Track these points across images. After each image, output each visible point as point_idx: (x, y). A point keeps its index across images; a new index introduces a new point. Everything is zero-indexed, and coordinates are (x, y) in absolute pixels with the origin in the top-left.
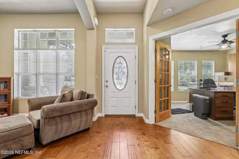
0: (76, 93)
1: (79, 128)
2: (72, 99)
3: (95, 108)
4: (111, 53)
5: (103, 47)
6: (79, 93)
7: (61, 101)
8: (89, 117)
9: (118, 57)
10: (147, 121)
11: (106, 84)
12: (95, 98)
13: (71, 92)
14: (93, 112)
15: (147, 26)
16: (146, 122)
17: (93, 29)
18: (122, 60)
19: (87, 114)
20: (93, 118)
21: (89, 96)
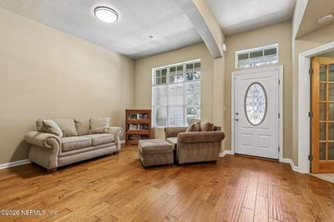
0: (203, 124)
1: (207, 157)
2: (200, 130)
3: (223, 142)
4: (243, 80)
5: (233, 74)
6: (206, 125)
7: (191, 131)
8: (216, 150)
9: (252, 84)
10: (295, 168)
11: (237, 117)
12: (222, 131)
13: (199, 123)
14: (220, 145)
15: (296, 39)
16: (293, 169)
17: (221, 57)
18: (259, 87)
19: (214, 146)
20: (220, 154)
21: (216, 129)
